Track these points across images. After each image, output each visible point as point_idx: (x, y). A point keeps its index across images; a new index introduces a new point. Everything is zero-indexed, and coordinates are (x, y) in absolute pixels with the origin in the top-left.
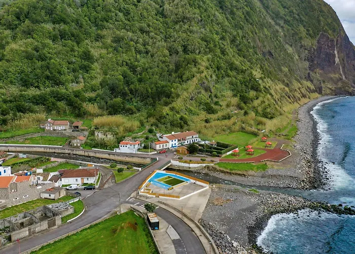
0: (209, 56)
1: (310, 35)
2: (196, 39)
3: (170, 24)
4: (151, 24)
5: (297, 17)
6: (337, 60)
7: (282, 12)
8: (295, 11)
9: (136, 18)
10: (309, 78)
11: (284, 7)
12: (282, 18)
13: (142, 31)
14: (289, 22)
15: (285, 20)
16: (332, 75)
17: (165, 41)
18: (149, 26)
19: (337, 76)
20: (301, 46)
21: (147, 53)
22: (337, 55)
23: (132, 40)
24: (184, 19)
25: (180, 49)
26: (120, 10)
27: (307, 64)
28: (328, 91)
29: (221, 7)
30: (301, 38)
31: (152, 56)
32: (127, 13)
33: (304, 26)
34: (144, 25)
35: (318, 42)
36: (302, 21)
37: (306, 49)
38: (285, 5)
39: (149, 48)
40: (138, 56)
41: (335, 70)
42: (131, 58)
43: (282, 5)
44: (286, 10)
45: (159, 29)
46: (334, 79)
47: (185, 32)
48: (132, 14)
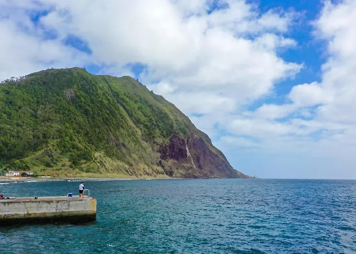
0: (59, 140)
1: (163, 136)
2: (53, 131)
3: (39, 122)
4: (25, 121)
5: (155, 123)
6: (188, 154)
7: (143, 118)
8: (153, 119)
9: (15, 118)
10: (160, 164)
11: (146, 116)
12: (142, 123)
13: (18, 125)
14: (147, 126)
15: (144, 124)
16: (185, 165)
17: (32, 131)
18: (23, 122)
19: (188, 165)
20: (154, 143)
21: (18, 137)
22: (188, 151)
23: (9, 130)
24: (49, 120)
25: (41, 136)
26: (5, 113)
27: (159, 154)
28: (179, 175)
29: (86, 114)
30: (154, 137)
31: (21, 139)
32: (9, 115)
33: (160, 130)
34: (20, 122)
35: (170, 140)
36: (158, 126)
37: (158, 144)
38: (146, 115)
39: (20, 134)
40: (11, 138)
41: (188, 161)
42: (6, 139)
43: (144, 115)
44: (147, 118)
45: (30, 125)
46: (185, 167)
47: (47, 127)
48: (13, 115)
